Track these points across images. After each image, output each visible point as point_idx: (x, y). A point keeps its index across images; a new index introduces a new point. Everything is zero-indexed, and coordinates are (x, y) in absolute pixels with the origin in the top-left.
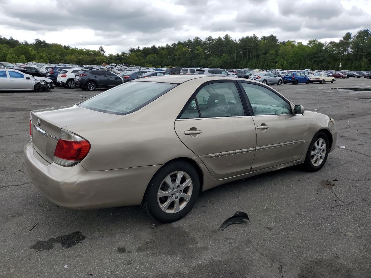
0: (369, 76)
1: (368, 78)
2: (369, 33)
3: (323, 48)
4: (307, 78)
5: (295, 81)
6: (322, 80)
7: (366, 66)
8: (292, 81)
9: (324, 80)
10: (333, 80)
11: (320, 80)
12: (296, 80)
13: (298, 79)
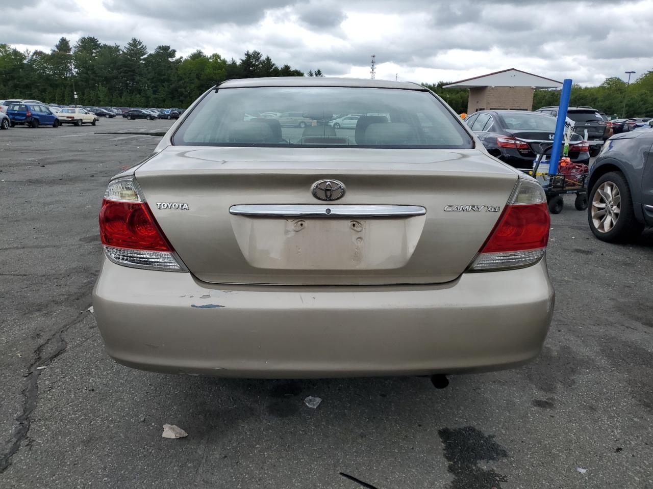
0: (130, 115)
1: (129, 118)
2: (98, 43)
3: (25, 62)
4: (52, 115)
5: (34, 122)
6: (78, 120)
7: (107, 100)
8: (27, 122)
9: (81, 120)
10: (95, 120)
11: (76, 120)
12: (35, 118)
13: (37, 117)
